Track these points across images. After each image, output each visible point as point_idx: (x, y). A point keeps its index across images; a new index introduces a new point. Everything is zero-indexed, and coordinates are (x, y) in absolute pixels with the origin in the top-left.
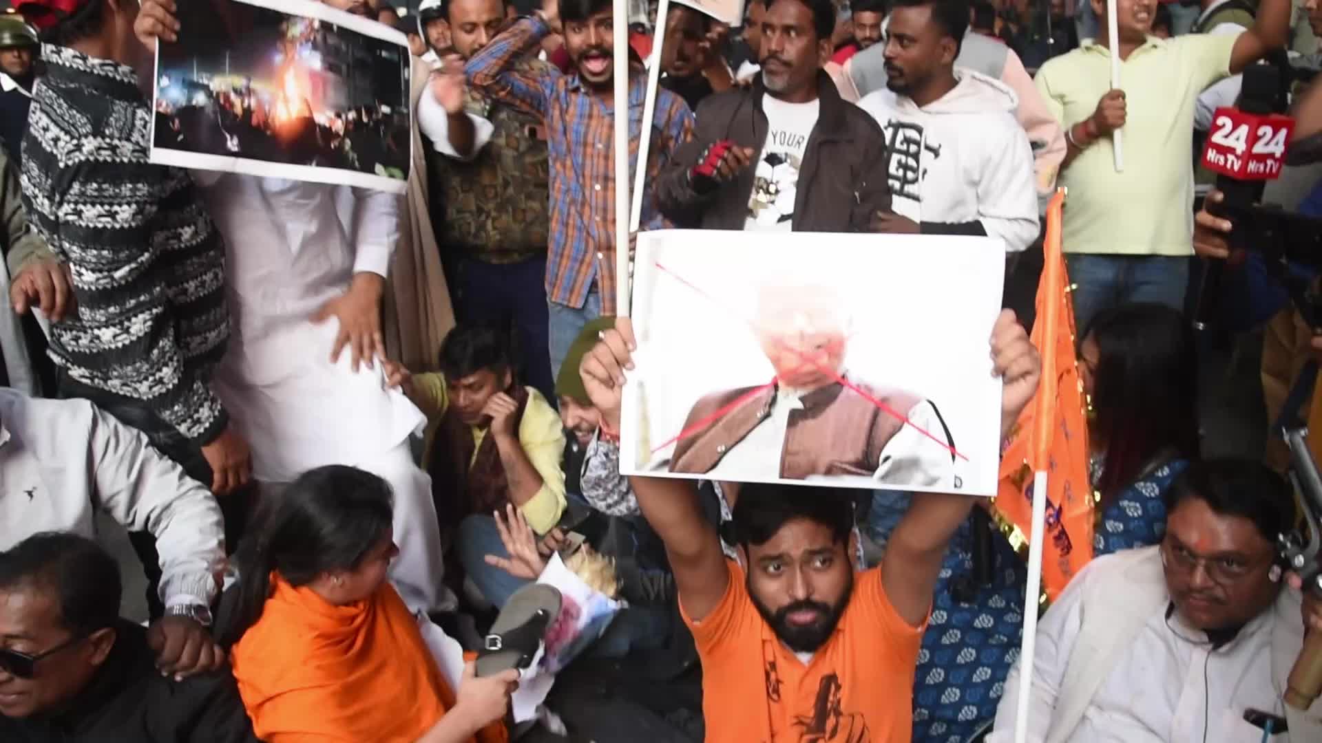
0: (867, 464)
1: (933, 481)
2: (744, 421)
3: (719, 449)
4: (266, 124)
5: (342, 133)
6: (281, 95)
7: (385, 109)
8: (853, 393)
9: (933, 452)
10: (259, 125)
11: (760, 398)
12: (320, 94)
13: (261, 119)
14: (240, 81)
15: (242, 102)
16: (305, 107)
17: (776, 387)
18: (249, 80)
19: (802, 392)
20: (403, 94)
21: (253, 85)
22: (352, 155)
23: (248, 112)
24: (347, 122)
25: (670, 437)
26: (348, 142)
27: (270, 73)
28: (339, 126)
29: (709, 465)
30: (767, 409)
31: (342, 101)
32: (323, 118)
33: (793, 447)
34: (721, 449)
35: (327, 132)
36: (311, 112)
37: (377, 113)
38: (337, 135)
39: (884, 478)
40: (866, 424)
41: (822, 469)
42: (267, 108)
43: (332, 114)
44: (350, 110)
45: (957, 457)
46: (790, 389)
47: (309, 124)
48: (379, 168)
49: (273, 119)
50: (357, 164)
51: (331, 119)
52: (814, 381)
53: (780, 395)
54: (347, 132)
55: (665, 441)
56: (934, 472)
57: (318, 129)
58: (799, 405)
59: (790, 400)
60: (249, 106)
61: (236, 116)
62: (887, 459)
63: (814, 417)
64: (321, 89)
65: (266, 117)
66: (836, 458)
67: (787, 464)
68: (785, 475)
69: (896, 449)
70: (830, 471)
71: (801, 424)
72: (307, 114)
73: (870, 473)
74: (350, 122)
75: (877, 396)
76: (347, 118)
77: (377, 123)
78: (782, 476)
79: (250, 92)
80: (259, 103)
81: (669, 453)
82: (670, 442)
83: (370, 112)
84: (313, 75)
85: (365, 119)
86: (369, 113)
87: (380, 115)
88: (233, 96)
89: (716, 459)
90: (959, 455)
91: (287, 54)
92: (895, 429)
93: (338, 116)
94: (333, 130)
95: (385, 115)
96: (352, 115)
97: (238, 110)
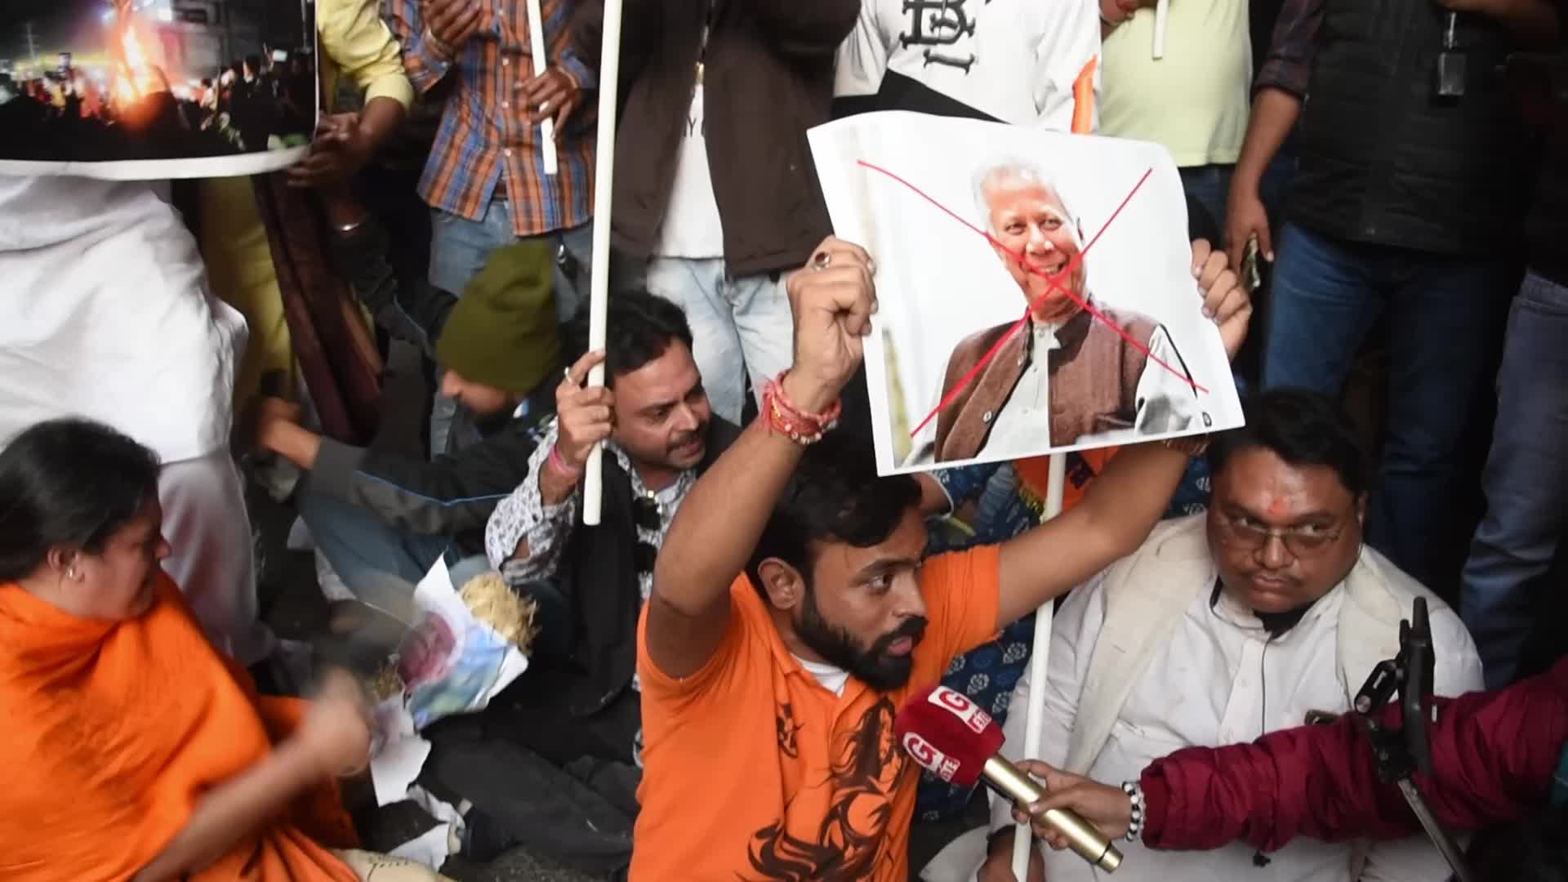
0: (1125, 414)
1: (1185, 423)
2: (1006, 373)
3: (985, 419)
4: (105, 112)
5: (214, 106)
6: (121, 67)
7: (279, 56)
8: (1100, 322)
9: (1176, 389)
10: (93, 115)
11: (1017, 339)
12: (177, 57)
13: (95, 107)
14: (55, 62)
15: (63, 89)
16: (157, 79)
17: (1031, 324)
18: (68, 55)
19: (1055, 327)
20: (304, 27)
21: (75, 62)
22: (234, 134)
23: (73, 101)
24: (222, 89)
25: (929, 409)
26: (225, 118)
27: (98, 40)
28: (209, 97)
29: (978, 442)
30: (1026, 352)
31: (211, 58)
32: (185, 89)
33: (1060, 402)
34: (987, 417)
35: (194, 109)
36: (167, 84)
37: (266, 64)
38: (207, 111)
39: (1143, 426)
40: (1117, 362)
41: (1088, 427)
42: (102, 89)
43: (197, 83)
44: (223, 70)
45: (1197, 390)
46: (1044, 324)
47: (166, 102)
48: (273, 141)
49: (114, 103)
50: (241, 144)
51: (195, 89)
52: (1065, 311)
53: (1036, 333)
54: (222, 105)
55: (926, 416)
56: (1184, 412)
57: (180, 107)
58: (1055, 344)
59: (1046, 341)
60: (74, 93)
61: (56, 109)
62: (1142, 402)
63: (1072, 358)
64: (177, 49)
65: (103, 102)
66: (1098, 409)
67: (1055, 423)
68: (1056, 441)
69: (1147, 389)
70: (1097, 428)
71: (1061, 369)
72: (162, 89)
73: (1129, 424)
74: (226, 88)
75: (1122, 322)
76: (220, 84)
77: (268, 78)
78: (1053, 445)
79: (71, 73)
80: (89, 85)
81: (929, 434)
82: (930, 417)
83: (255, 64)
84: (164, 31)
85: (248, 78)
86: (254, 69)
87: (272, 65)
88: (47, 84)
89: (984, 432)
90: (1199, 387)
91: (120, 8)
92: (1140, 363)
93: (207, 83)
94: (202, 104)
95: (277, 63)
96: (227, 77)
97: (58, 100)
